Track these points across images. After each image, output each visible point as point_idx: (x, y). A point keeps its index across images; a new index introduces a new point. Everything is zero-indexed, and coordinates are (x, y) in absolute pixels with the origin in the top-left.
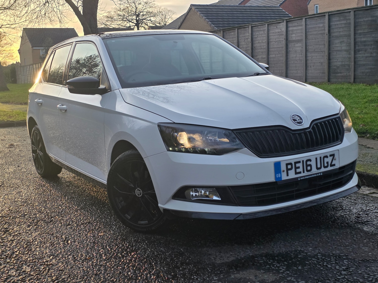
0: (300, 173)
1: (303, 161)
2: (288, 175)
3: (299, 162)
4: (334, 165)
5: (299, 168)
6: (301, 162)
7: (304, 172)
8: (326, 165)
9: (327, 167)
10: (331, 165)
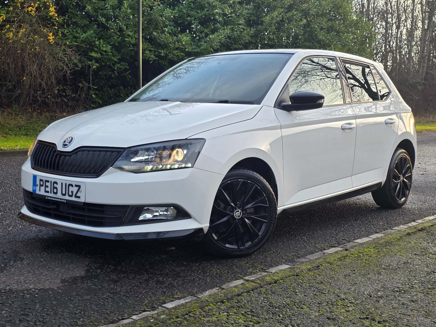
0: (48, 192)
1: (51, 181)
2: (40, 191)
3: (48, 181)
4: (79, 197)
5: (47, 187)
6: (50, 182)
7: (51, 193)
8: (70, 194)
9: (71, 196)
10: (76, 197)
